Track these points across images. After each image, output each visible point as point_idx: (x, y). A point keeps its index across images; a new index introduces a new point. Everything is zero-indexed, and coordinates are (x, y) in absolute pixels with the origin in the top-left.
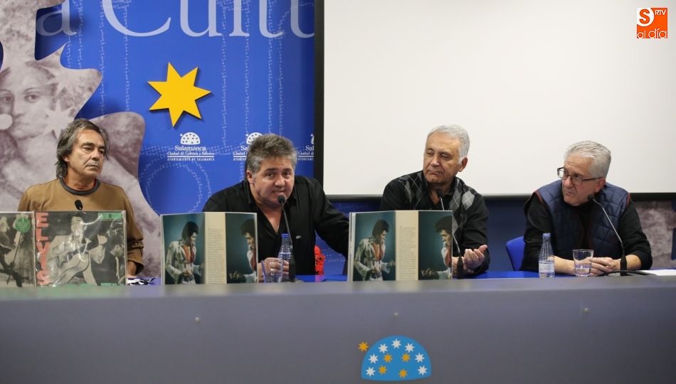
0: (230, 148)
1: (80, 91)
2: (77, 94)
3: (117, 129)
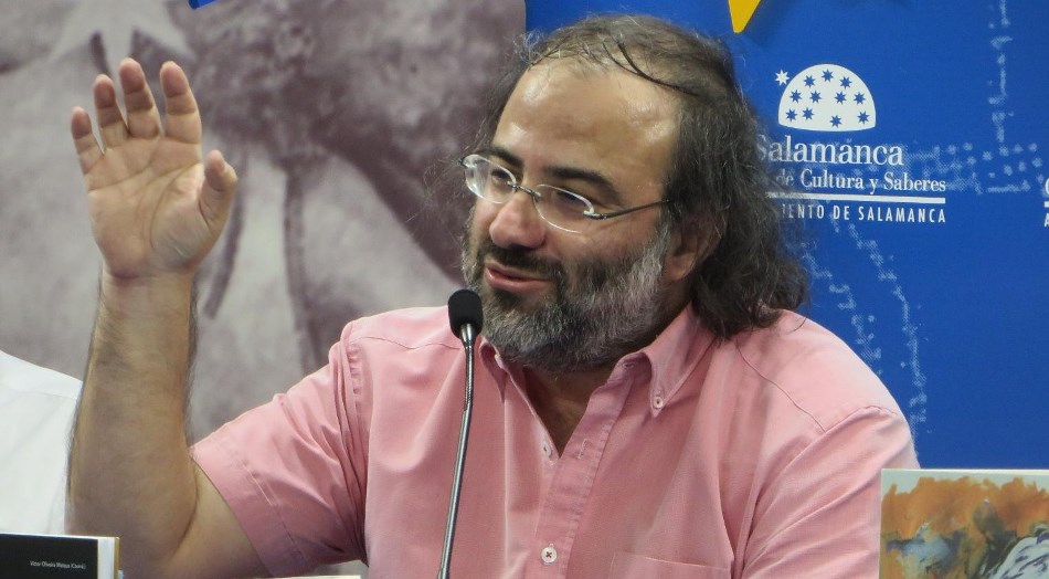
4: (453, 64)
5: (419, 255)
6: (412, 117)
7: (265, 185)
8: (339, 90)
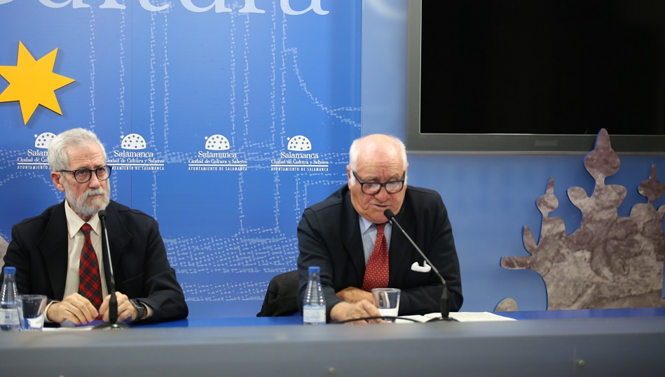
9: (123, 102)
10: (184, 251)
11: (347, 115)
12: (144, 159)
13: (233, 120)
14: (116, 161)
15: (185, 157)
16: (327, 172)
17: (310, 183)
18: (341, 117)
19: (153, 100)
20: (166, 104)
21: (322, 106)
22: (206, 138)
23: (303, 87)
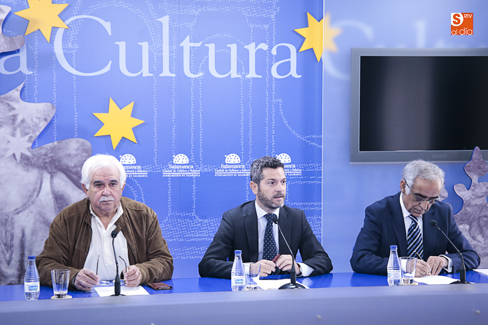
0: (160, 167)
1: (37, 121)
2: (34, 124)
3: (69, 152)
4: (79, 157)
5: (74, 186)
6: (73, 165)
7: (47, 176)
8: (59, 161)
9: (174, 134)
10: (213, 227)
11: (313, 140)
12: (187, 169)
13: (242, 145)
14: (170, 171)
15: (213, 168)
16: (301, 176)
17: (290, 183)
18: (309, 142)
19: (193, 133)
20: (201, 135)
21: (297, 135)
22: (226, 156)
23: (286, 123)
